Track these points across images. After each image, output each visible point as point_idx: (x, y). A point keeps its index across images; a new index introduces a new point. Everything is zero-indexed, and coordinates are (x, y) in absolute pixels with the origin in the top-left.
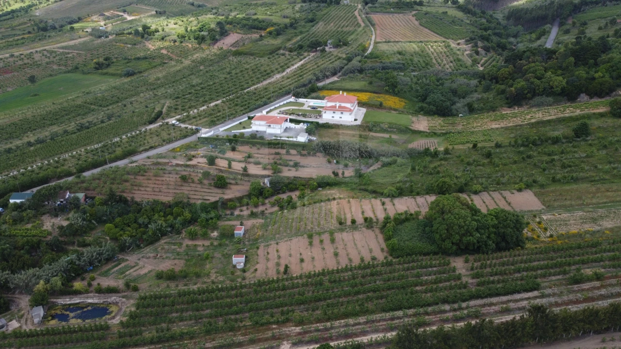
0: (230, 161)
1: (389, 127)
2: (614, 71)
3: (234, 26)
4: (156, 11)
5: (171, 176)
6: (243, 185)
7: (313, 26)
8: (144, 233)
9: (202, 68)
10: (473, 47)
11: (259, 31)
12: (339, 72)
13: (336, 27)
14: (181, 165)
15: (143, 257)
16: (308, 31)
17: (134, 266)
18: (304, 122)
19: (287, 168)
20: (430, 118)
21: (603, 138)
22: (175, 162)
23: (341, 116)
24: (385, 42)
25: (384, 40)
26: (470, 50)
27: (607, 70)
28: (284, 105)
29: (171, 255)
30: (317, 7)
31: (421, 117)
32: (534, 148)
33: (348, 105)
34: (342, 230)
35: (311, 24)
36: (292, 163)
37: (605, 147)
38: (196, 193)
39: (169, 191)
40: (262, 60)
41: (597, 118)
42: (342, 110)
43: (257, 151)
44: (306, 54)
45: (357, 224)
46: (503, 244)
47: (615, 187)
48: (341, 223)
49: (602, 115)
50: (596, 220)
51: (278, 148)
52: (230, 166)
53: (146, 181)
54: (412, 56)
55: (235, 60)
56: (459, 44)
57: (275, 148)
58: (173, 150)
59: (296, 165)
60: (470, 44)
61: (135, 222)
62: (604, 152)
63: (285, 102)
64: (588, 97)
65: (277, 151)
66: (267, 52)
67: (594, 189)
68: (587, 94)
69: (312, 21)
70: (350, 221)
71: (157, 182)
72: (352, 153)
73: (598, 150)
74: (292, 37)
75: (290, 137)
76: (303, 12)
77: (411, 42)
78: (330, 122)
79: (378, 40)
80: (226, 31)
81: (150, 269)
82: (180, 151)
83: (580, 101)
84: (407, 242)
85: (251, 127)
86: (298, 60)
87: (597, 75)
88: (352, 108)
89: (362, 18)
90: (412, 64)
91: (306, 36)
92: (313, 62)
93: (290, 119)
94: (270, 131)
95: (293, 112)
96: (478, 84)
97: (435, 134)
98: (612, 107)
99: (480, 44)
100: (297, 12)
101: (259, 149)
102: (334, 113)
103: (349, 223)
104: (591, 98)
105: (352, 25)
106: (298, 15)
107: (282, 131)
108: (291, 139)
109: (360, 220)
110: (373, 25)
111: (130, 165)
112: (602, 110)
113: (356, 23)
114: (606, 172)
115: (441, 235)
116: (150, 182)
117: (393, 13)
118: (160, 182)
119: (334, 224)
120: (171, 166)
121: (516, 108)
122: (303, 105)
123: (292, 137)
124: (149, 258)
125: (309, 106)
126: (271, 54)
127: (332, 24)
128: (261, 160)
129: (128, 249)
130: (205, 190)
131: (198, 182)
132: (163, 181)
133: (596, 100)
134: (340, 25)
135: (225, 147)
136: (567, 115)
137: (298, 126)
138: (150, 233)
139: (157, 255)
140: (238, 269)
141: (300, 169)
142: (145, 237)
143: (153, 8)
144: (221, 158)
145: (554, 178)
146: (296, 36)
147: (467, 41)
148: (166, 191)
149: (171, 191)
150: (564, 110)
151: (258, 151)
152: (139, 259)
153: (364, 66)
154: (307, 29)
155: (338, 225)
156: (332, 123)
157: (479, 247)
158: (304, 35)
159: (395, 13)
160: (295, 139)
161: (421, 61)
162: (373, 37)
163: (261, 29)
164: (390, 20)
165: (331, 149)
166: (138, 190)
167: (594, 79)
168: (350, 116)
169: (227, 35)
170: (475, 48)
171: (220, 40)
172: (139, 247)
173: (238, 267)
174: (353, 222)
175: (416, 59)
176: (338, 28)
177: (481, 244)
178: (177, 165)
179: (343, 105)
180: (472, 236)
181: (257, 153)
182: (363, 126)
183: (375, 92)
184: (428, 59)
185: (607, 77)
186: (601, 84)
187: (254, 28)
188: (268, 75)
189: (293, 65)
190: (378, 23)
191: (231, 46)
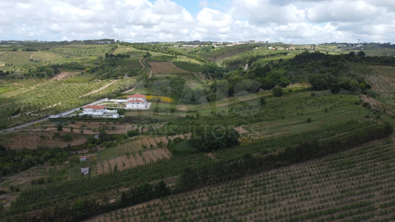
0: (72, 129)
1: (165, 110)
2: (273, 77)
3: (64, 68)
4: (6, 64)
5: (33, 137)
6: (82, 140)
7: (114, 68)
8: (19, 165)
9: (44, 90)
10: (206, 75)
11: (80, 70)
12: (133, 87)
13: (129, 68)
14: (40, 132)
15: (19, 177)
16: (111, 70)
17: (15, 181)
18: (115, 109)
19: (108, 130)
20: (187, 106)
21: (271, 105)
22: (34, 130)
23: (137, 105)
24: (158, 74)
25: (157, 73)
26: (204, 77)
27: (270, 78)
28: (102, 103)
29: (39, 174)
30: (116, 59)
31: (182, 106)
32: (241, 111)
33: (141, 99)
34: (145, 151)
35: (113, 67)
36: (111, 128)
37: (273, 108)
38: (52, 144)
39: (33, 144)
40: (85, 84)
41: (268, 98)
42: (138, 102)
43: (87, 124)
44: (112, 80)
45: (153, 147)
46: (230, 143)
47: (279, 121)
48: (144, 147)
49: (270, 96)
50: (271, 133)
51: (102, 121)
52: (72, 131)
53: (16, 140)
54: (174, 79)
55: (66, 85)
56: (198, 74)
57: (99, 122)
58: (33, 125)
59: (113, 128)
60: (204, 74)
61: (12, 160)
62: (273, 109)
63: (102, 101)
64: (263, 90)
65: (101, 123)
66: (87, 80)
67: (269, 123)
68: (263, 89)
69: (113, 65)
70: (149, 146)
71: (24, 140)
72: (146, 121)
73: (270, 109)
74: (102, 73)
75: (108, 116)
76: (107, 61)
77: (172, 74)
78: (131, 109)
79: (154, 73)
80: (58, 71)
81: (26, 181)
82: (37, 125)
83: (260, 92)
84: (182, 149)
85: (83, 113)
86: (108, 83)
87: (265, 80)
88: (144, 101)
89: (143, 64)
90: (175, 83)
91: (111, 73)
92: (117, 83)
93: (107, 108)
94: (95, 114)
95: (108, 105)
96: (211, 90)
97: (191, 111)
98: (274, 92)
99: (209, 74)
100: (104, 61)
101: (89, 122)
102: (133, 103)
103: (149, 147)
104: (265, 90)
105: (138, 67)
106: (104, 63)
107: (103, 113)
108: (109, 117)
109: (155, 145)
110: (150, 67)
111: (3, 133)
112: (270, 94)
113: (140, 66)
114: (274, 116)
115: (199, 142)
116: (19, 140)
117: (161, 61)
118: (26, 140)
119: (141, 148)
120: (32, 132)
121: (231, 98)
122: (114, 102)
123: (109, 116)
124: (25, 176)
125: (117, 103)
126: (89, 81)
127: (126, 67)
128: (92, 128)
129: (9, 174)
130: (57, 143)
131: (52, 139)
132: (28, 139)
133: (267, 91)
134: (131, 67)
135: (67, 122)
136: (254, 98)
137: (112, 111)
138: (23, 164)
139: (30, 174)
140: (85, 175)
141: (116, 130)
142: (20, 166)
143: (3, 62)
144: (66, 127)
145: (251, 120)
146: (104, 72)
147: (202, 73)
148: (31, 144)
149: (35, 144)
150: (253, 96)
151: (89, 124)
152: (17, 178)
153: (147, 84)
154: (111, 69)
155: (143, 148)
156: (133, 109)
157: (218, 146)
158: (110, 72)
159: (162, 61)
160: (111, 117)
161: (179, 82)
162: (151, 72)
163: (82, 69)
164: (160, 65)
165: (134, 119)
166: (12, 144)
167: (265, 81)
168: (143, 105)
169: (59, 73)
170: (207, 76)
171: (55, 76)
172: (16, 172)
173: (85, 173)
174: (151, 146)
175: (176, 81)
176: (130, 68)
177: (219, 144)
178: (37, 131)
179: (138, 99)
180: (214, 140)
181: (89, 125)
182: (151, 110)
183: (155, 95)
184: (183, 80)
185: (270, 80)
186: (268, 83)
187: (77, 69)
188: (90, 91)
189: (104, 86)
190: (153, 66)
191: (62, 79)
